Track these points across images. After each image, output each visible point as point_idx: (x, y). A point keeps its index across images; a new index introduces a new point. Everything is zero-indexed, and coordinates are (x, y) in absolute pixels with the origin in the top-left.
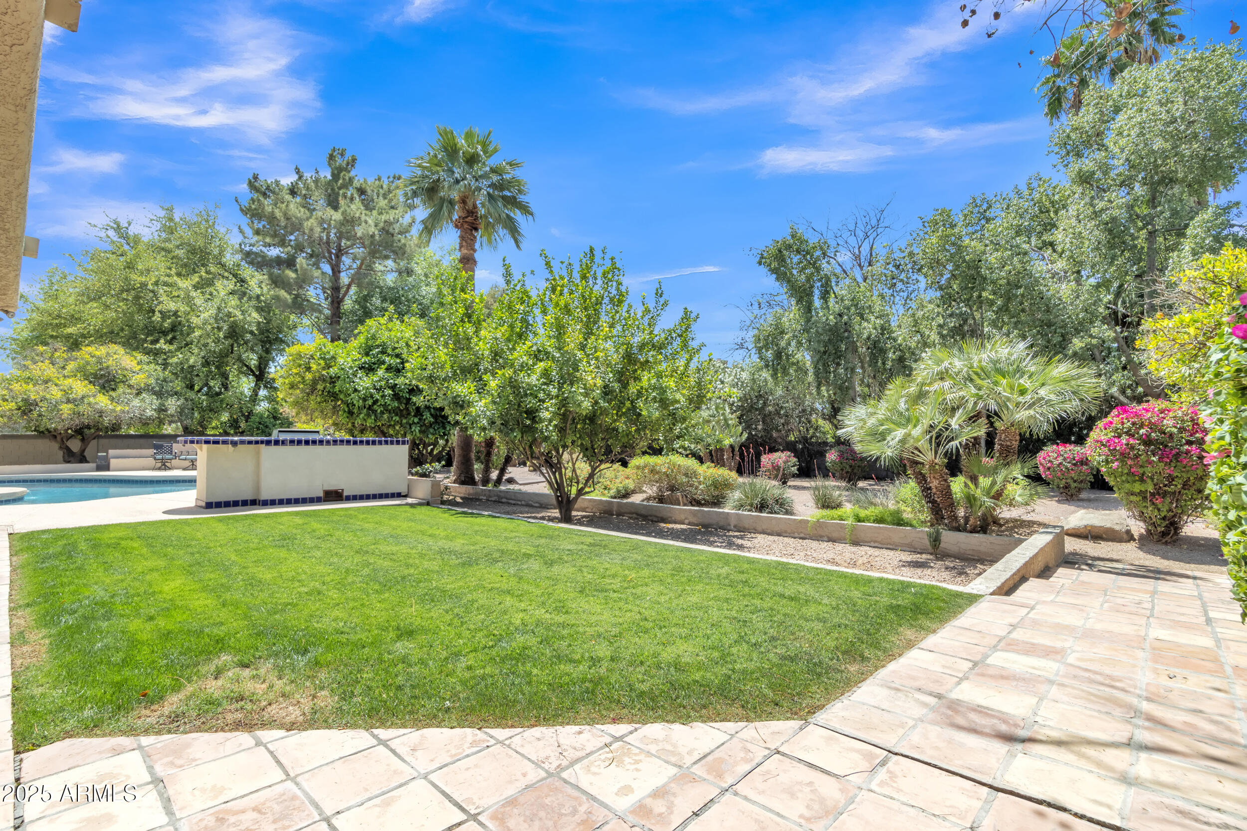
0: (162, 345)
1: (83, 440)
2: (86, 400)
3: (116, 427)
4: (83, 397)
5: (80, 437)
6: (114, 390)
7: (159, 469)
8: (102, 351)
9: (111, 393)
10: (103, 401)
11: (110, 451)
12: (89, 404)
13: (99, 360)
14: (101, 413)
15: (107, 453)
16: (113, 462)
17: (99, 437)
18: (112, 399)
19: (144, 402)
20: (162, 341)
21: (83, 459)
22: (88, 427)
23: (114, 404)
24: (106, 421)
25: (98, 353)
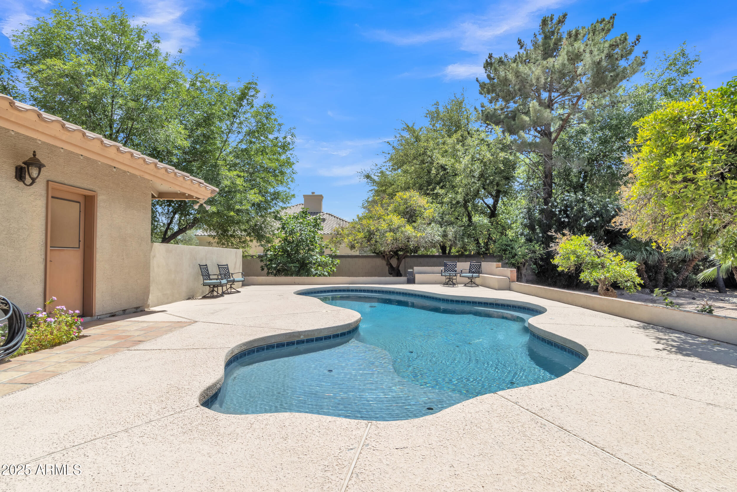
0: (438, 190)
1: (398, 259)
2: (400, 229)
3: (416, 249)
4: (399, 227)
5: (396, 257)
6: (414, 222)
7: (446, 284)
8: (407, 195)
9: (413, 224)
10: (409, 229)
11: (415, 268)
12: (402, 232)
13: (406, 201)
14: (408, 239)
15: (413, 269)
16: (418, 277)
17: (407, 256)
18: (415, 228)
19: (433, 229)
20: (438, 188)
21: (398, 274)
22: (401, 249)
23: (416, 232)
24: (412, 245)
25: (405, 197)
